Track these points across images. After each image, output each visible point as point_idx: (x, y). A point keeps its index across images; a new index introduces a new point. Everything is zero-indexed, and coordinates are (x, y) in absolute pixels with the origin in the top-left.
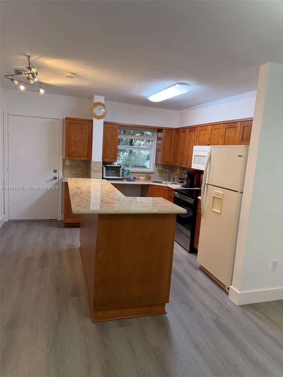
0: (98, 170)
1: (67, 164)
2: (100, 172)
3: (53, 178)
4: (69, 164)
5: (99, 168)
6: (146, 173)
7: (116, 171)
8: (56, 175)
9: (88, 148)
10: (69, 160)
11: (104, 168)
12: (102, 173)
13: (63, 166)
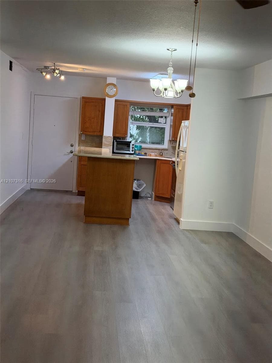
0: (109, 144)
1: (82, 139)
2: (110, 146)
3: (69, 151)
4: (84, 139)
5: (110, 142)
6: (159, 150)
7: (126, 146)
8: (73, 149)
9: (101, 124)
10: (84, 135)
11: (115, 143)
12: (112, 147)
13: (79, 141)
